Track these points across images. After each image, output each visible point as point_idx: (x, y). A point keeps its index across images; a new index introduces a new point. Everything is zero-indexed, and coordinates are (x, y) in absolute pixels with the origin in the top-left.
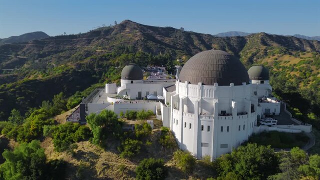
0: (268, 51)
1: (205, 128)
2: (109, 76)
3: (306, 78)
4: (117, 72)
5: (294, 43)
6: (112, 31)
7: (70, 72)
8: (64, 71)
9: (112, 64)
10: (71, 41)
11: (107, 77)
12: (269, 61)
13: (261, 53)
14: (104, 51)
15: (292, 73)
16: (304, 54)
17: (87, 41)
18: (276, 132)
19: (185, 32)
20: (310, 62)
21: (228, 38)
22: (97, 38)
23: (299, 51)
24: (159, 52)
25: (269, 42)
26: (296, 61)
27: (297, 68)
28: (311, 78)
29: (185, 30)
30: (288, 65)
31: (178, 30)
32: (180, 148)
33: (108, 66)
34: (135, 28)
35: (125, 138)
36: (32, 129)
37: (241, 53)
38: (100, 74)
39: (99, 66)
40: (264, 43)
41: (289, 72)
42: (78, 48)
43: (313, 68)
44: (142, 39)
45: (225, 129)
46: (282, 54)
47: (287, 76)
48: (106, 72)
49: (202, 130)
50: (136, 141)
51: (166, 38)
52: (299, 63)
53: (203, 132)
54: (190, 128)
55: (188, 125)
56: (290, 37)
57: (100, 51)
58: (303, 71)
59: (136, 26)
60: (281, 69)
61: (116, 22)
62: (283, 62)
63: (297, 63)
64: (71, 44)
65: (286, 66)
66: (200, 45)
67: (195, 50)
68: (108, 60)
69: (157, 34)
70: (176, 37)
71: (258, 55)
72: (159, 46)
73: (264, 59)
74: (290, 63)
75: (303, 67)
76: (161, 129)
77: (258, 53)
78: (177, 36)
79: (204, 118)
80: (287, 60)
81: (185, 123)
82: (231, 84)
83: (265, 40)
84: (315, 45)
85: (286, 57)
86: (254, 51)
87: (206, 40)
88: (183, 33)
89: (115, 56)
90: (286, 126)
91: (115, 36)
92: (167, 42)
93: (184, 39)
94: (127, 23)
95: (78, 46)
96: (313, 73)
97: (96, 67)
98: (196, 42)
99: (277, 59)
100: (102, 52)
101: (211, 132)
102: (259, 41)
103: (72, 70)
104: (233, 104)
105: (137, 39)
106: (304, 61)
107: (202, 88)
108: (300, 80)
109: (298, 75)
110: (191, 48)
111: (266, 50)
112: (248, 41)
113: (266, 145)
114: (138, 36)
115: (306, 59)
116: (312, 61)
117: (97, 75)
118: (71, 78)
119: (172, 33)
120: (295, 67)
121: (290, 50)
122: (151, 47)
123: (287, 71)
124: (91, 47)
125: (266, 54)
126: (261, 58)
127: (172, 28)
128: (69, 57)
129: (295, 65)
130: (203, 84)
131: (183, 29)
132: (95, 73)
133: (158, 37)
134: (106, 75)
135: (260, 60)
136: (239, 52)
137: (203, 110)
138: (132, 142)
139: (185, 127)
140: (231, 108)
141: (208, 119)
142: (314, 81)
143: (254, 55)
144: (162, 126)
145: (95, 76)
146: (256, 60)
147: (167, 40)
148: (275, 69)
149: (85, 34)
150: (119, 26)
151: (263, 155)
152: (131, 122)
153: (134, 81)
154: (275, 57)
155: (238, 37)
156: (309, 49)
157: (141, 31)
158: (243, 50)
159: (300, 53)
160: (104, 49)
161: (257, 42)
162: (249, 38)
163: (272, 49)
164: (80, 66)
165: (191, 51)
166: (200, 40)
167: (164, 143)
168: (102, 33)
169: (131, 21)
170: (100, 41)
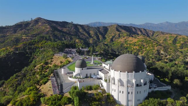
0: (120, 35)
1: (130, 93)
2: (37, 55)
3: (142, 49)
4: (42, 52)
5: (132, 30)
6: (30, 24)
7: (11, 54)
8: (7, 53)
9: (37, 47)
10: (3, 31)
11: (36, 55)
12: (122, 40)
13: (117, 36)
14: (28, 38)
15: (135, 47)
16: (139, 36)
17: (14, 31)
18: (158, 91)
19: (74, 24)
20: (143, 41)
21: (98, 28)
22: (21, 29)
23: (136, 35)
24: (62, 37)
25: (120, 29)
26: (135, 40)
27: (137, 44)
28: (144, 50)
29: (74, 23)
30: (132, 42)
31: (70, 23)
32: (117, 103)
33: (35, 49)
34: (44, 23)
35: (91, 101)
36: (31, 100)
37: (106, 36)
38: (31, 53)
39: (30, 49)
40: (118, 30)
41: (133, 47)
42: (8, 35)
43: (145, 44)
44: (51, 30)
45: (139, 92)
46: (128, 37)
47: (132, 49)
48: (34, 52)
49: (129, 94)
50: (97, 103)
51: (64, 28)
52: (137, 41)
53: (129, 95)
54: (123, 93)
55: (121, 92)
56: (130, 27)
57: (25, 37)
58: (140, 46)
59: (45, 21)
60: (128, 45)
61: (32, 19)
62: (129, 41)
63: (136, 41)
64: (3, 33)
65: (131, 43)
66: (83, 32)
67: (82, 35)
68: (34, 44)
69: (58, 26)
70: (69, 28)
71: (115, 37)
72: (62, 34)
73: (119, 40)
74: (133, 41)
75: (140, 44)
76: (106, 94)
77: (115, 36)
78: (69, 26)
79: (130, 88)
80: (131, 40)
81: (120, 91)
82: (140, 72)
83: (118, 28)
84: (143, 31)
85: (131, 38)
86: (113, 35)
87: (86, 29)
88: (73, 25)
89: (38, 42)
90: (161, 88)
91: (32, 27)
92: (65, 31)
93: (74, 28)
94: (39, 19)
95: (8, 34)
96: (145, 47)
97: (27, 49)
98: (81, 30)
99: (126, 39)
100: (27, 38)
101: (133, 95)
102: (115, 29)
103: (13, 52)
104: (142, 81)
105: (48, 30)
106: (140, 40)
107: (128, 74)
108: (139, 50)
109: (138, 48)
110: (80, 34)
111: (119, 34)
112: (109, 29)
113: (157, 98)
114: (48, 28)
115: (141, 39)
116: (144, 41)
117: (29, 55)
118: (13, 57)
119: (67, 25)
120: (135, 44)
121: (132, 34)
122: (57, 35)
123: (132, 46)
124: (18, 35)
125: (119, 36)
126: (117, 39)
127: (66, 22)
128: (4, 42)
129: (135, 42)
130: (128, 72)
131: (73, 22)
132: (27, 53)
133: (59, 28)
134: (35, 54)
135: (117, 40)
136: (105, 35)
137: (128, 84)
138: (96, 103)
139: (120, 93)
140: (141, 82)
141: (131, 89)
142: (146, 51)
143: (113, 37)
144: (106, 93)
145: (28, 55)
146: (115, 40)
147: (65, 30)
148: (125, 45)
149: (12, 26)
150: (34, 21)
151: (158, 104)
152: (90, 92)
153: (83, 68)
154: (125, 38)
155: (104, 27)
156: (140, 33)
157: (49, 25)
158: (107, 34)
159: (137, 36)
160: (27, 36)
161: (114, 29)
162: (110, 27)
163: (122, 33)
164: (17, 49)
165: (80, 36)
166: (83, 29)
167: (110, 101)
168: (23, 26)
169: (41, 18)
170: (23, 31)
